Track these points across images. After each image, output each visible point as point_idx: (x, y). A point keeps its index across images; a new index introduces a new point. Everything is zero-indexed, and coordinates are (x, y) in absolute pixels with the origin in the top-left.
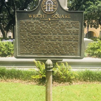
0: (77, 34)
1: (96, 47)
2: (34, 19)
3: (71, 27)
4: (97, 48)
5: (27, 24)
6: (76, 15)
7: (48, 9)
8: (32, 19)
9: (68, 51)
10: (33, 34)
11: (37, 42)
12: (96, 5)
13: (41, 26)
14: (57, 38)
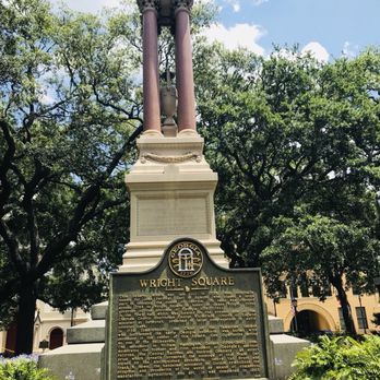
0: (253, 322)
1: (321, 363)
2: (152, 289)
3: (238, 306)
4: (326, 368)
5: (135, 303)
6: (245, 277)
7: (183, 267)
8: (147, 290)
9: (238, 365)
10: (149, 326)
11: (159, 345)
12: (304, 228)
13: (168, 305)
14: (207, 334)
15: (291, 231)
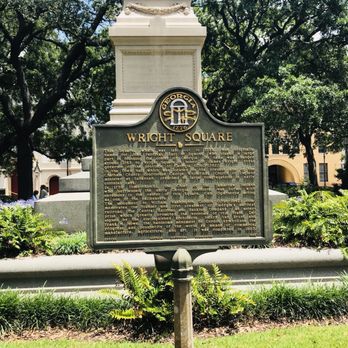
0: (252, 180)
1: (298, 214)
2: (141, 144)
3: (235, 163)
5: (123, 158)
7: (176, 121)
8: (136, 144)
9: (232, 223)
10: (138, 182)
11: (149, 202)
12: (287, 89)
13: (159, 161)
14: (200, 192)
15: (275, 92)
